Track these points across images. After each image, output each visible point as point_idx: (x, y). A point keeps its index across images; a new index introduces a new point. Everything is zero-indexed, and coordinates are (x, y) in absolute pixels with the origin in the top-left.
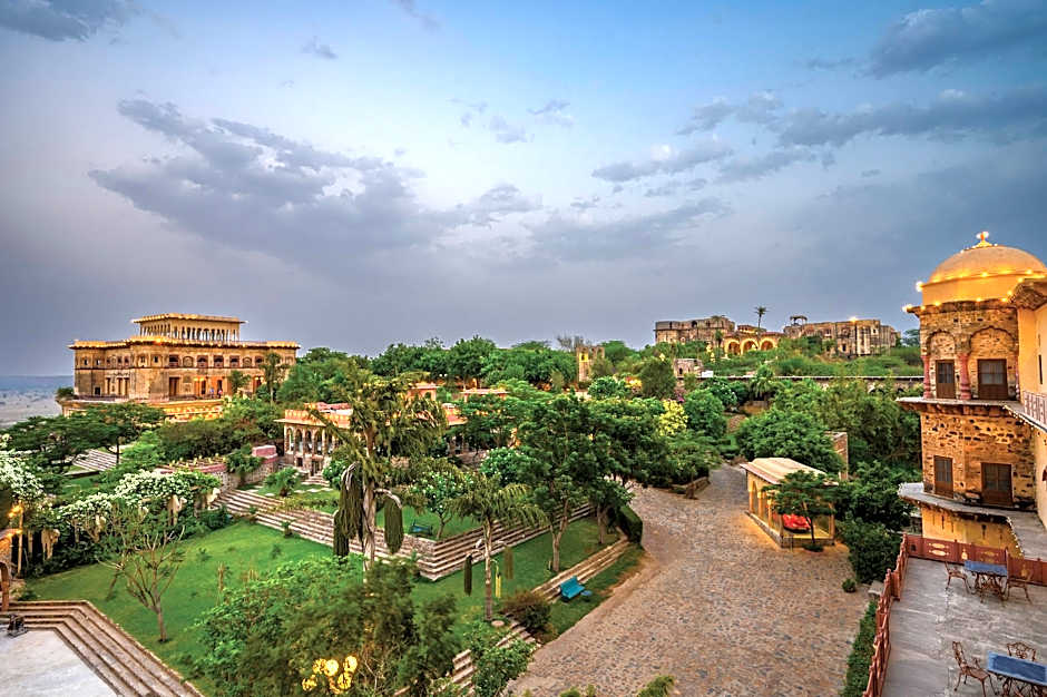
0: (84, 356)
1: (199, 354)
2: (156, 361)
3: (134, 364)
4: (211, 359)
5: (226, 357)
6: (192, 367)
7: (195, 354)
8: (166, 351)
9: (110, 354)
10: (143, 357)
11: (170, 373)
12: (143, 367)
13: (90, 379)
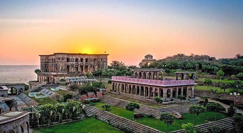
0: (43, 58)
1: (76, 57)
2: (63, 60)
3: (57, 61)
4: (79, 59)
5: (84, 59)
6: (74, 62)
7: (74, 58)
8: (66, 56)
9: (50, 57)
10: (59, 59)
11: (67, 64)
12: (59, 62)
13: (44, 66)
